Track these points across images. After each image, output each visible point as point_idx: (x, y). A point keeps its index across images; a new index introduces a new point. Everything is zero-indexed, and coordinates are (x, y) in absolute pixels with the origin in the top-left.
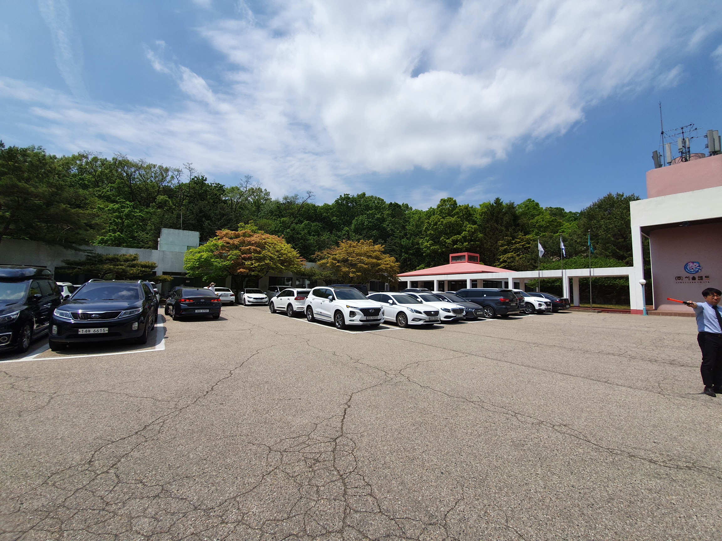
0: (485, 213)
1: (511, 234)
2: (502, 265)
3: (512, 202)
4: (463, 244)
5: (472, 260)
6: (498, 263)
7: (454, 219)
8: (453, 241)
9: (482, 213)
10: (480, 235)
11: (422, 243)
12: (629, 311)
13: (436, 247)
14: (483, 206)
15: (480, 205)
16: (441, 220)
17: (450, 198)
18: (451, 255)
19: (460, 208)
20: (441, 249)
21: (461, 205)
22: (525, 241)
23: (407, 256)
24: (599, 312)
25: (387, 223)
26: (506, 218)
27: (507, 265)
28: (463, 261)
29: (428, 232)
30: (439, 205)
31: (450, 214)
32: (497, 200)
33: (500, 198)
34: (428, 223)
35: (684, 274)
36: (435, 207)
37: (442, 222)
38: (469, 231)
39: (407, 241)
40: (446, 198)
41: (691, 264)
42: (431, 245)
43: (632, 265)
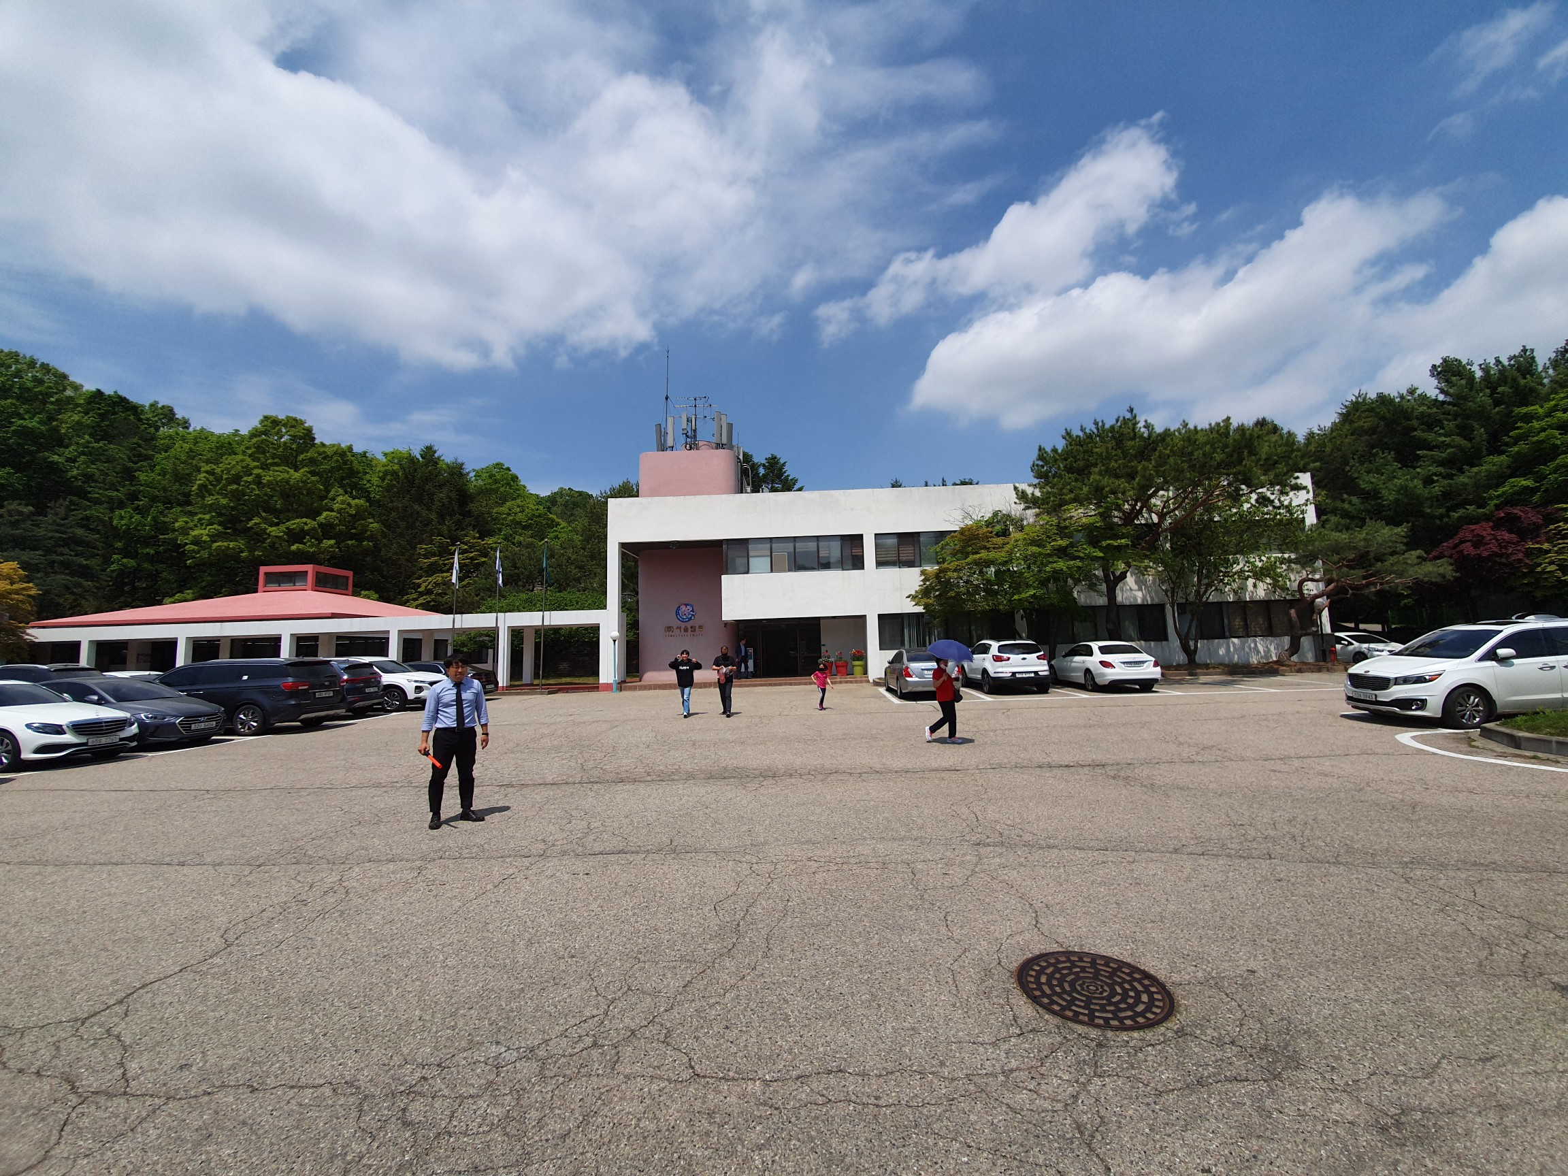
0: (394, 473)
1: (450, 530)
2: (421, 601)
3: (460, 461)
4: (320, 542)
5: (324, 583)
6: (415, 596)
7: (297, 475)
8: (289, 531)
9: (386, 473)
10: (374, 526)
11: (185, 531)
12: (595, 688)
13: (232, 545)
14: (392, 456)
15: (385, 454)
16: (256, 471)
17: (295, 420)
18: (263, 570)
19: (322, 450)
20: (252, 550)
21: (327, 443)
22: (477, 551)
23: (131, 563)
24: (550, 693)
25: (71, 451)
26: (442, 495)
27: (433, 600)
28: (299, 585)
29: (209, 500)
30: (255, 429)
31: (289, 459)
32: (429, 452)
33: (435, 448)
34: (211, 473)
35: (675, 622)
36: (244, 431)
37: (259, 476)
38: (339, 511)
39: (138, 517)
40: (282, 417)
41: (683, 608)
42: (215, 537)
43: (605, 607)
